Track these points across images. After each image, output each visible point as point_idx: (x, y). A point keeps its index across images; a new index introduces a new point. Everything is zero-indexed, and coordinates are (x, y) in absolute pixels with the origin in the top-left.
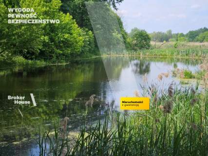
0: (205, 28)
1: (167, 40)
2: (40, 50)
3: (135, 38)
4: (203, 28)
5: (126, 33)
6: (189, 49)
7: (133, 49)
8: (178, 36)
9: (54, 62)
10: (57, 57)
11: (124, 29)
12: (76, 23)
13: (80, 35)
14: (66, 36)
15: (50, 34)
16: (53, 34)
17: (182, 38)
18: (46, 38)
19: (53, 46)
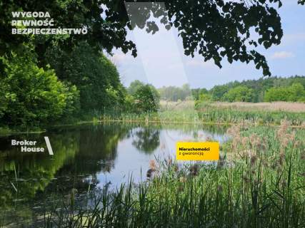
0: (236, 82)
1: (183, 99)
2: (3, 112)
3: (138, 96)
4: (234, 81)
5: (123, 88)
6: (215, 112)
7: (135, 112)
8: (200, 92)
9: (23, 130)
10: (28, 123)
11: (121, 82)
12: (54, 74)
13: (61, 92)
14: (44, 93)
15: (17, 90)
16: (23, 90)
17: (204, 95)
18: (13, 95)
19: (23, 107)
